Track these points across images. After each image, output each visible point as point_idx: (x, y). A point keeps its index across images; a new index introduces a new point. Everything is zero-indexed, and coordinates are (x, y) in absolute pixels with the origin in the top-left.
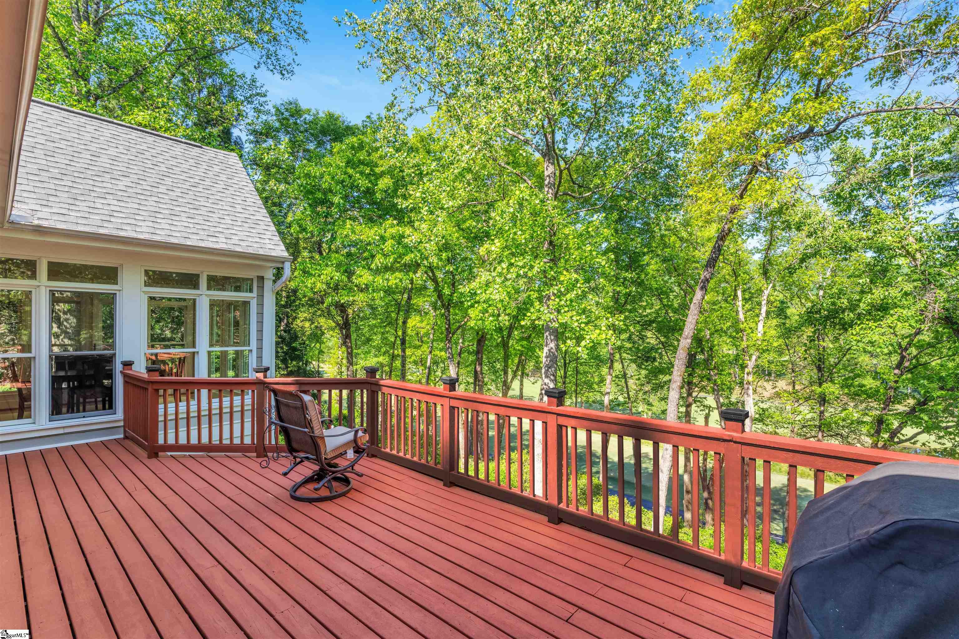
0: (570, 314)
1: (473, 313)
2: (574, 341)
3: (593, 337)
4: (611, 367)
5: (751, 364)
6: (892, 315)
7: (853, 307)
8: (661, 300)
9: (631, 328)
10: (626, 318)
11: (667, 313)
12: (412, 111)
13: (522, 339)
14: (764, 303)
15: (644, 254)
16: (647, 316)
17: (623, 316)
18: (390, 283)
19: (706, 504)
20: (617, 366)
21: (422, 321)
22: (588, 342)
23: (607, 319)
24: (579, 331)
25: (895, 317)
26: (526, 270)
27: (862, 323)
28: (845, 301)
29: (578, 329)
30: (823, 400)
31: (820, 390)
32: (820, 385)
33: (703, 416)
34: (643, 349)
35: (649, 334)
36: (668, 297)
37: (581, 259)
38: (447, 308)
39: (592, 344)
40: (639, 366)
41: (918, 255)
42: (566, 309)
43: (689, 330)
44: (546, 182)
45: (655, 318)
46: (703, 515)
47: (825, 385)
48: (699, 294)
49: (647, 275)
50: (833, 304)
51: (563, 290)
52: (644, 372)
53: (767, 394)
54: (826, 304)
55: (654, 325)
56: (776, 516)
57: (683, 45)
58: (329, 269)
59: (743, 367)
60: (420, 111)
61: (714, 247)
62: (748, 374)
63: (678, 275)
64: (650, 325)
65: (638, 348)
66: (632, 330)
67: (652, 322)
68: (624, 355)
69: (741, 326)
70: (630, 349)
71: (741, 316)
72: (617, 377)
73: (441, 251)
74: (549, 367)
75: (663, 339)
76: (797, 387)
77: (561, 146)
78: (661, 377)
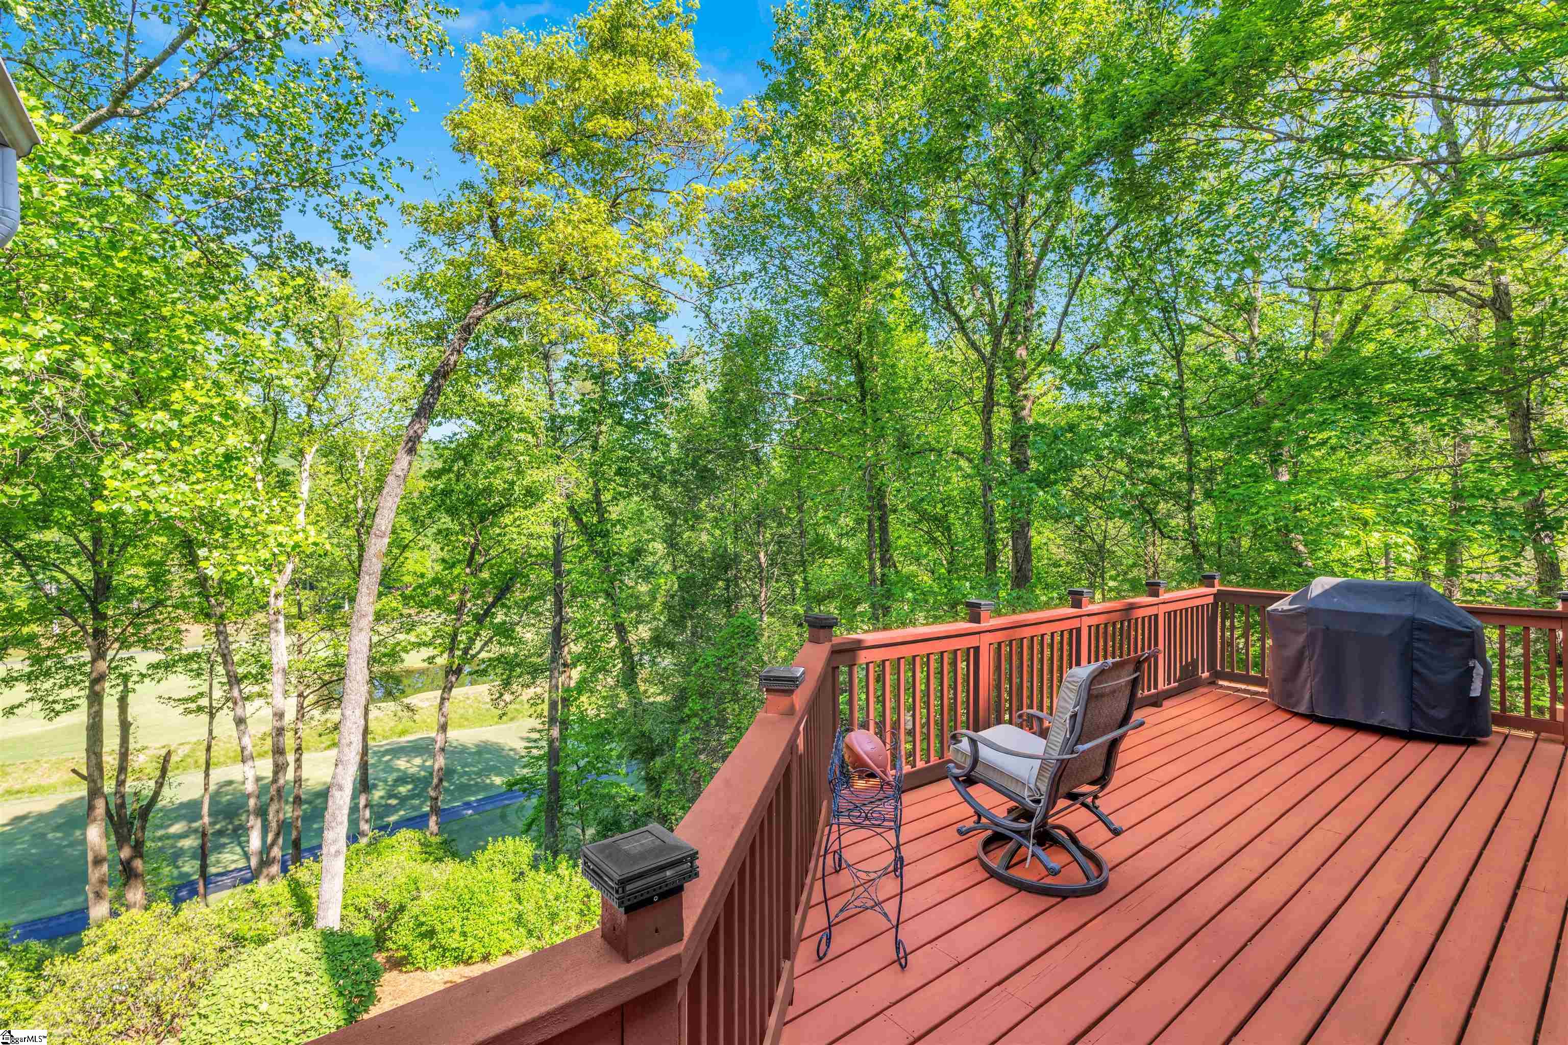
5: (283, 579)
62: (277, 596)
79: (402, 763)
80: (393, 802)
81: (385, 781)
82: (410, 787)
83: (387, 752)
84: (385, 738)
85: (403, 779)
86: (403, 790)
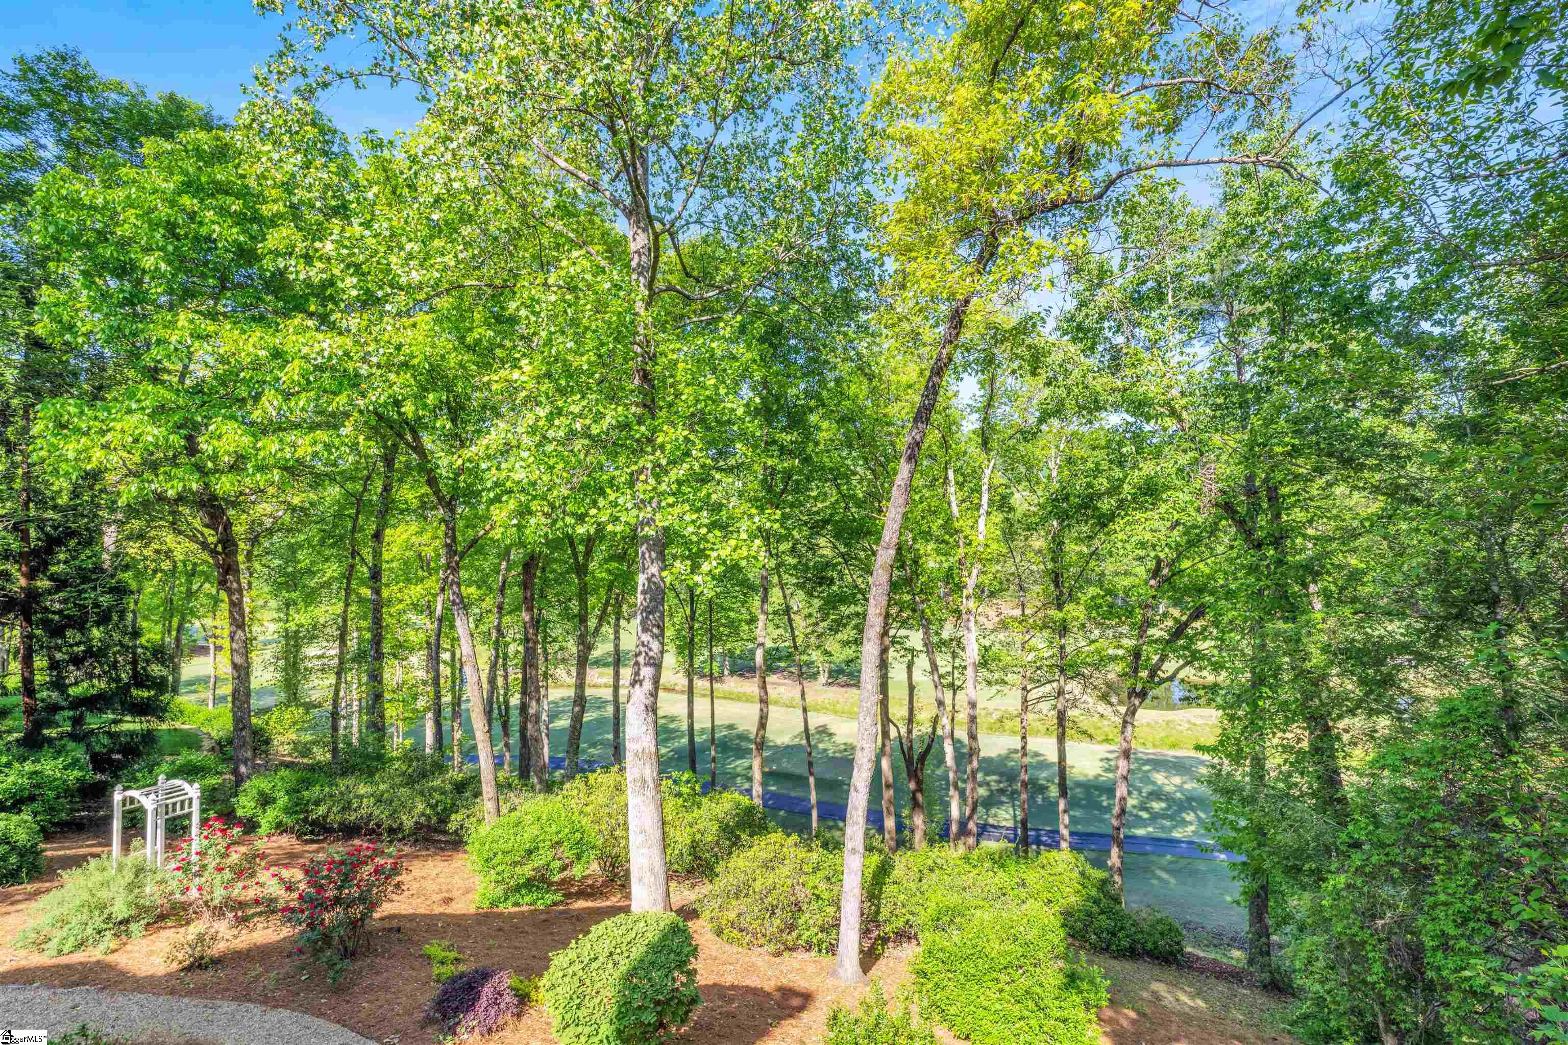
0: (677, 510)
1: (500, 514)
2: (689, 563)
3: (723, 554)
4: (765, 600)
5: (971, 582)
6: (1165, 501)
7: (1115, 489)
8: (838, 487)
9: (795, 533)
10: (785, 517)
11: (847, 508)
12: (328, 78)
13: (611, 558)
14: (985, 488)
15: (811, 410)
16: (818, 513)
17: (779, 512)
18: (300, 453)
19: (914, 799)
20: (776, 595)
21: (419, 533)
22: (714, 563)
23: (751, 517)
24: (698, 543)
25: (1170, 504)
26: (588, 422)
27: (1127, 514)
28: (1105, 481)
29: (694, 538)
30: (1063, 629)
31: (1061, 615)
32: (1060, 607)
33: (904, 666)
34: (814, 567)
35: (822, 541)
36: (848, 482)
37: (698, 401)
38: (450, 506)
39: (721, 568)
40: (810, 594)
41: (1185, 415)
42: (671, 500)
43: (889, 535)
44: (634, 264)
45: (831, 515)
46: (910, 817)
47: (1067, 607)
48: (904, 469)
49: (817, 444)
50: (1090, 485)
51: (664, 462)
52: (817, 603)
53: (989, 625)
54: (1079, 485)
55: (829, 527)
56: (1004, 799)
57: (867, 15)
58: (134, 419)
59: (960, 587)
60: (349, 82)
61: (927, 387)
62: (968, 597)
63: (864, 446)
64: (823, 528)
65: (806, 565)
66: (797, 536)
67: (826, 522)
68: (786, 576)
69: (957, 525)
70: (795, 567)
71: (955, 509)
72: (775, 613)
73: (426, 390)
74: (649, 611)
75: (843, 549)
76: (1027, 612)
77: (662, 202)
78: (843, 608)
79: (1159, 778)
80: (1145, 815)
81: (1140, 792)
82: (1163, 805)
83: (1147, 762)
84: (1154, 746)
85: (1157, 795)
86: (1157, 806)
